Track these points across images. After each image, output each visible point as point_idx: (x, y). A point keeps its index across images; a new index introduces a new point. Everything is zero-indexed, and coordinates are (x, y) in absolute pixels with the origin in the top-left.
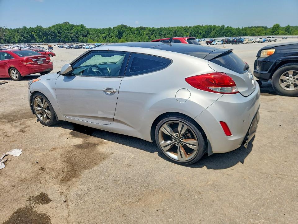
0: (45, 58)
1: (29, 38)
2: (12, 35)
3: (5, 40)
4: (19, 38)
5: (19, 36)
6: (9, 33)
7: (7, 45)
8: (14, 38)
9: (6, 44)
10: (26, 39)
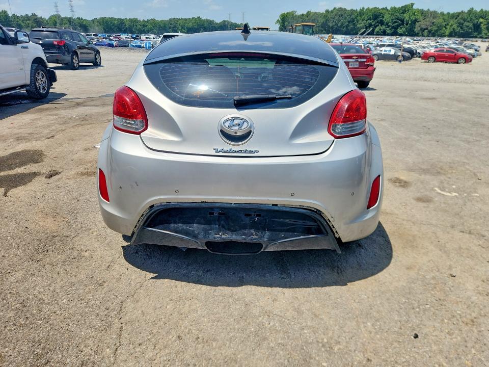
0: (365, 60)
1: (471, 28)
2: (444, 24)
3: (430, 32)
4: (454, 29)
5: (455, 26)
6: (441, 20)
7: (429, 40)
8: (446, 28)
9: (429, 38)
10: (464, 30)
